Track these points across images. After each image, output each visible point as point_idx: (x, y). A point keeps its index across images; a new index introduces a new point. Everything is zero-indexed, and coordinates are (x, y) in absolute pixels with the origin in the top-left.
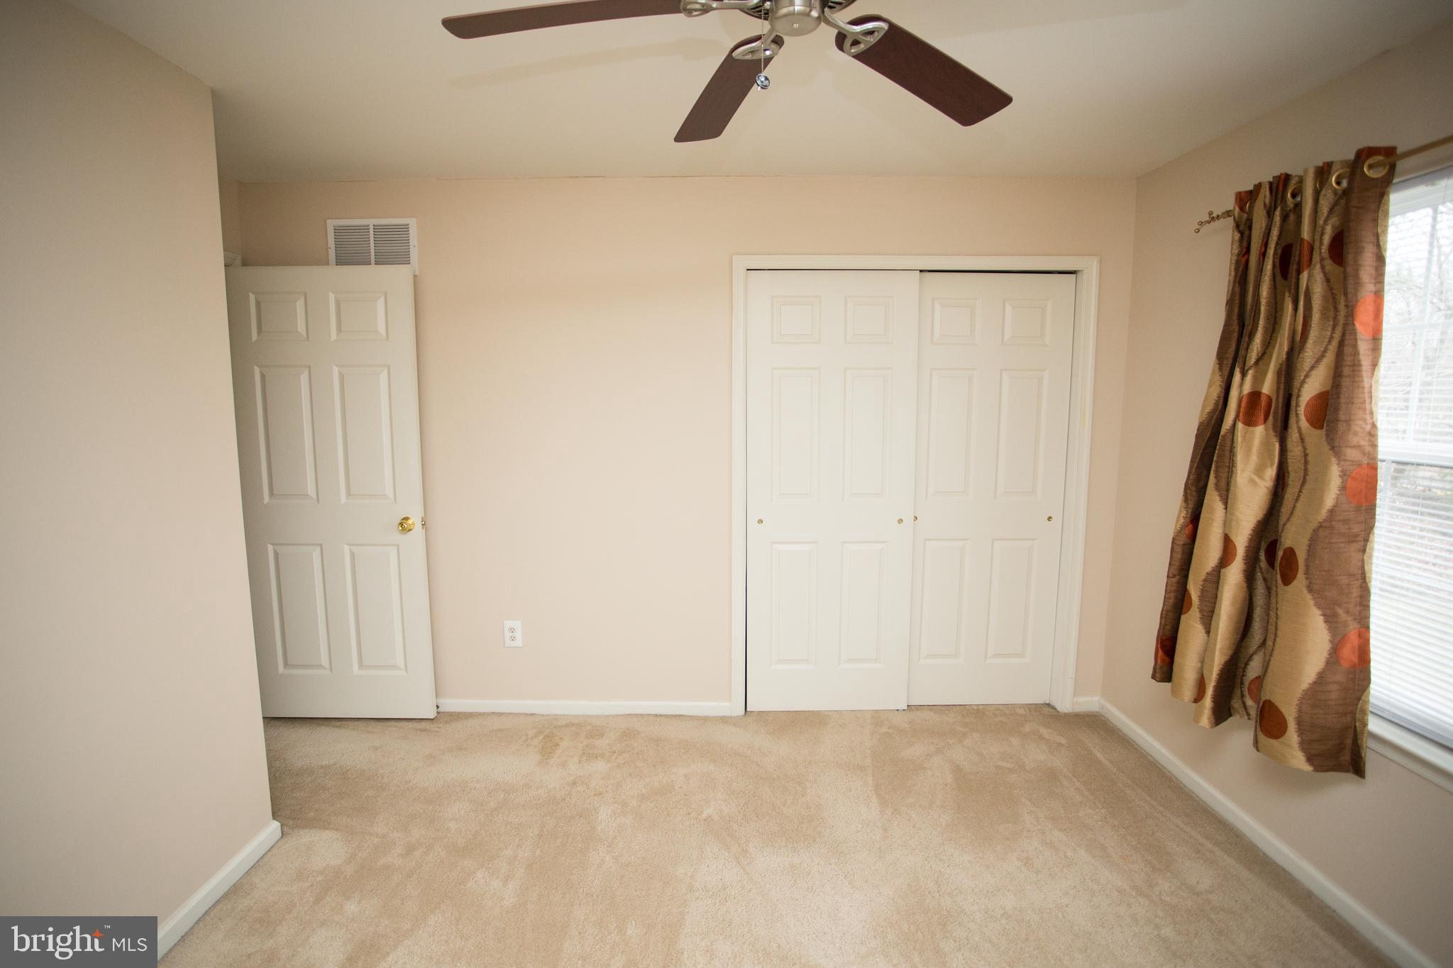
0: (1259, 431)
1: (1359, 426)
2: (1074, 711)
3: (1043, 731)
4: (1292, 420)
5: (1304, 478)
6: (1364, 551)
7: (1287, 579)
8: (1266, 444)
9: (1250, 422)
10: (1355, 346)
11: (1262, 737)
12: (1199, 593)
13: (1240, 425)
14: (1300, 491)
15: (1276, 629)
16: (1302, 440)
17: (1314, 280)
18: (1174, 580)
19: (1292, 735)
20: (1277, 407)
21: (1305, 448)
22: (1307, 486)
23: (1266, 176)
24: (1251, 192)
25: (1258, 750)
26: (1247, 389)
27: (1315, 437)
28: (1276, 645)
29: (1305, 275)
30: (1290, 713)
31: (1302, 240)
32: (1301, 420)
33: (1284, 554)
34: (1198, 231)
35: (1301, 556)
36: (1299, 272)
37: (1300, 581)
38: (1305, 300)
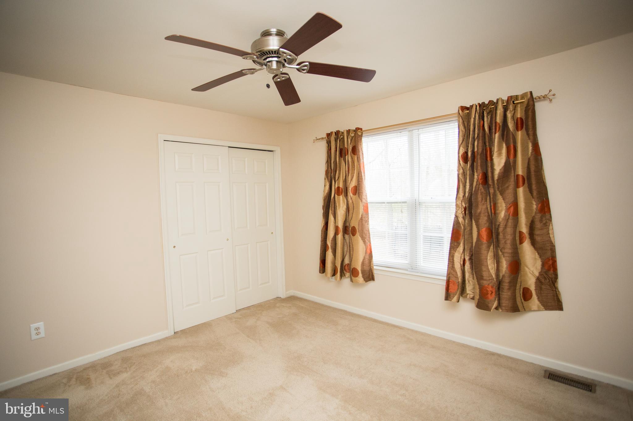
0: (341, 197)
1: (364, 194)
2: (287, 297)
3: (283, 304)
4: (349, 194)
5: (353, 208)
6: (368, 224)
7: (354, 234)
8: (343, 200)
9: (339, 195)
10: (361, 174)
11: (353, 278)
12: (330, 244)
13: (336, 195)
14: (353, 211)
15: (353, 248)
16: (351, 198)
17: (349, 158)
18: (323, 242)
19: (360, 275)
20: (344, 191)
21: (352, 201)
22: (354, 210)
23: (334, 130)
24: (329, 134)
25: (353, 282)
26: (336, 186)
27: (354, 197)
28: (354, 252)
29: (347, 157)
30: (359, 269)
31: (345, 147)
32: (350, 194)
33: (352, 228)
34: (314, 142)
35: (357, 228)
36: (345, 156)
37: (358, 234)
38: (348, 163)
